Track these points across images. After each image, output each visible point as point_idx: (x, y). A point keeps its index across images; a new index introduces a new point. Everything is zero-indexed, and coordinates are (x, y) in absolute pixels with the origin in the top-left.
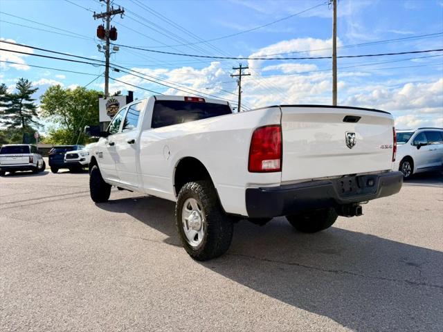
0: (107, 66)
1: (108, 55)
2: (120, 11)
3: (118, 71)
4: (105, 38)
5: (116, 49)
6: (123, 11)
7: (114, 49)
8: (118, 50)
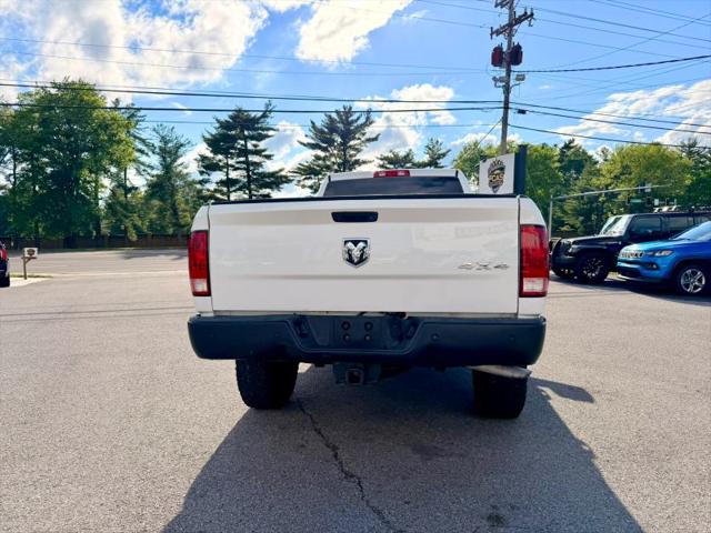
0: (506, 108)
1: (507, 90)
2: (528, 16)
3: (523, 112)
4: (504, 63)
5: (521, 78)
6: (532, 14)
7: (517, 79)
8: (523, 79)
